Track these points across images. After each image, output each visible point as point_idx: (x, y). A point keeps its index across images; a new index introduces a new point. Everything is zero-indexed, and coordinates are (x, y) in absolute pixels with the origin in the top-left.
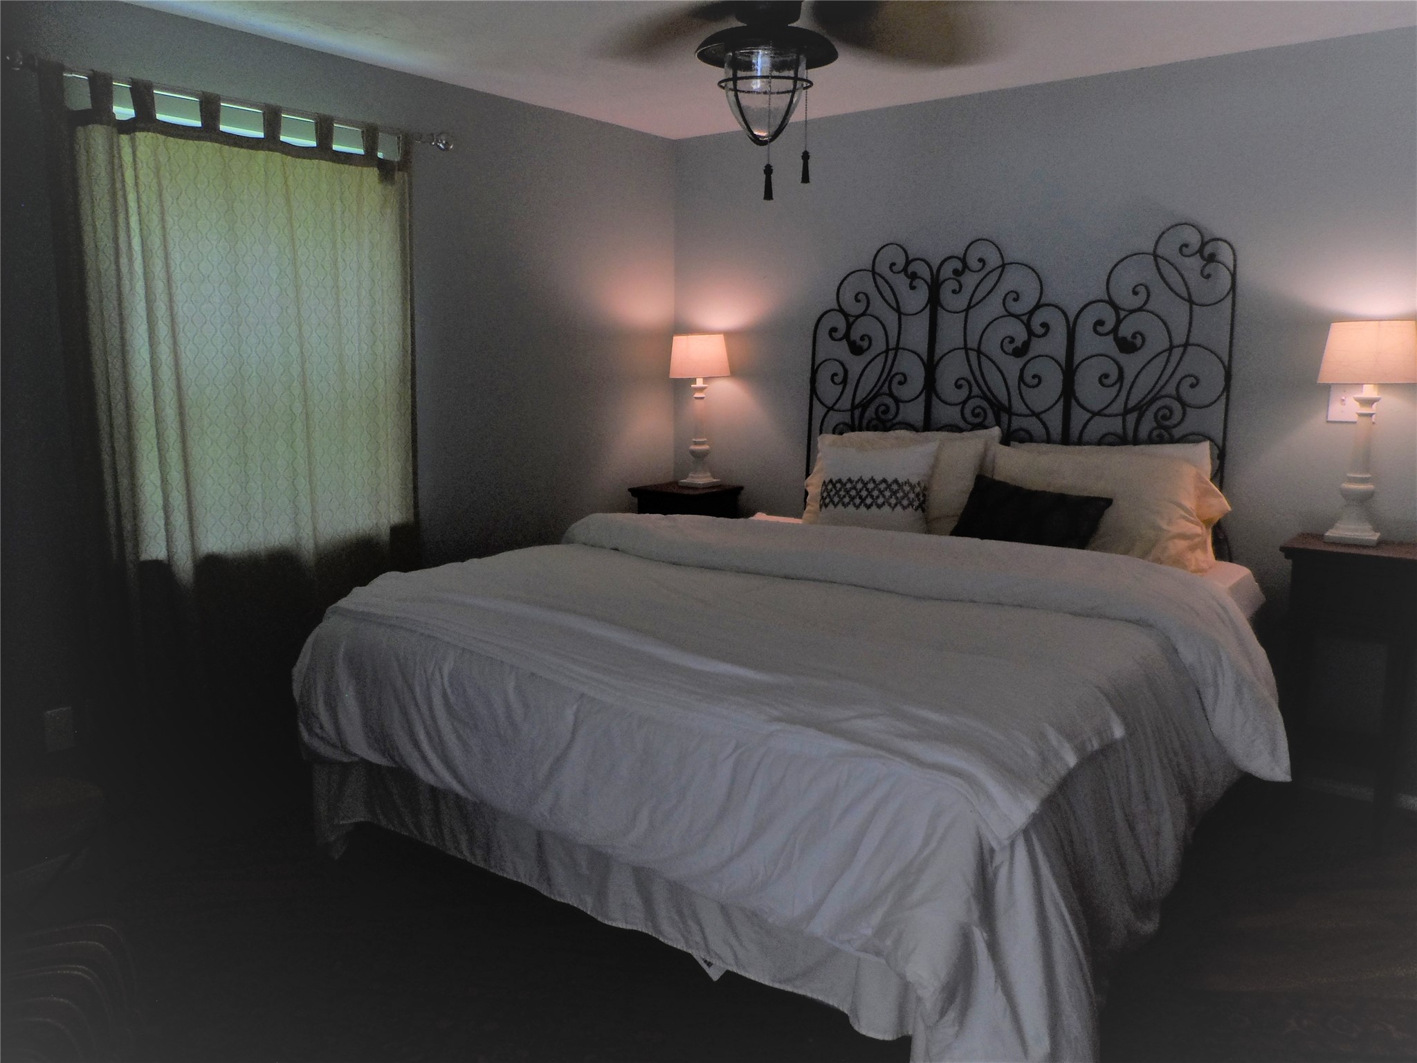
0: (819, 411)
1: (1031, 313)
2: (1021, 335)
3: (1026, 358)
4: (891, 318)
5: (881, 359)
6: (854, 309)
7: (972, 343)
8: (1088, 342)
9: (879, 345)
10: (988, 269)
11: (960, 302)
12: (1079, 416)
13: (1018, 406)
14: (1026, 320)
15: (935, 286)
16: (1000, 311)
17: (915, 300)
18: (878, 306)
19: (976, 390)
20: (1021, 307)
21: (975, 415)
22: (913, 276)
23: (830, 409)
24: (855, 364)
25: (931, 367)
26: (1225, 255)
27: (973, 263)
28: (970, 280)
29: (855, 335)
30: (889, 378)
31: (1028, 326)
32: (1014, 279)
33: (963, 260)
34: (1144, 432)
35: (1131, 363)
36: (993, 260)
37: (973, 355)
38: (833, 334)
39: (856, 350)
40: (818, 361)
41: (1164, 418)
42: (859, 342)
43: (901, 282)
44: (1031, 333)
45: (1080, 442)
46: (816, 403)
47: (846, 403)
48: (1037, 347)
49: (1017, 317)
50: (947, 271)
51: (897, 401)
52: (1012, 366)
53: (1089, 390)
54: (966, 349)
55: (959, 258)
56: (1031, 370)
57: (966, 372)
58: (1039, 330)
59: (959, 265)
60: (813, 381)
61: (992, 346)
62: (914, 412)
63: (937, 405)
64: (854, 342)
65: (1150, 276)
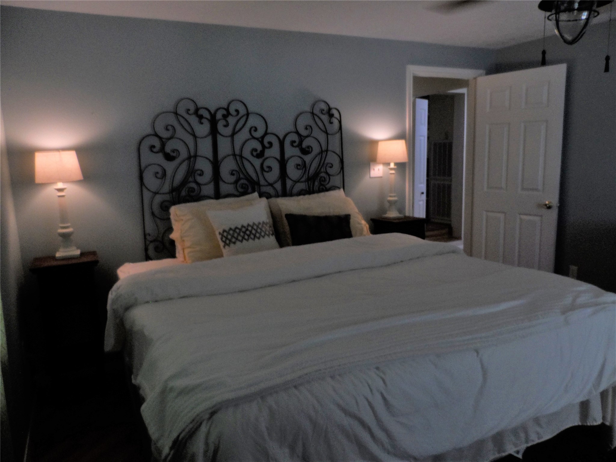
0: (147, 195)
1: (263, 137)
2: (259, 148)
3: (263, 158)
4: (190, 140)
5: (185, 163)
6: (165, 134)
7: (237, 152)
8: (289, 151)
9: (184, 154)
10: (240, 115)
11: (228, 131)
12: (289, 183)
13: (262, 182)
14: (261, 140)
15: (213, 122)
16: (248, 136)
17: (203, 129)
18: (180, 133)
19: (242, 176)
20: (258, 134)
21: (242, 187)
22: (201, 117)
23: (156, 193)
24: (170, 167)
25: (216, 164)
26: (336, 115)
27: (232, 111)
28: (232, 120)
29: (168, 149)
30: (191, 172)
31: (262, 142)
32: (253, 121)
33: (227, 110)
34: (316, 188)
35: (307, 158)
36: (242, 111)
37: (238, 158)
38: (152, 149)
39: (169, 158)
40: (143, 165)
41: (322, 181)
42: (172, 154)
43: (194, 120)
44: (264, 147)
45: (291, 195)
46: (145, 191)
47: (166, 188)
48: (268, 153)
49: (257, 139)
50: (219, 116)
51: (198, 184)
52: (257, 163)
53: (293, 172)
54: (234, 155)
55: (224, 108)
56: (266, 164)
57: (235, 167)
58: (267, 145)
59: (225, 112)
60: (141, 178)
61: (246, 153)
62: (209, 189)
63: (222, 185)
64: (168, 154)
65: (311, 122)
